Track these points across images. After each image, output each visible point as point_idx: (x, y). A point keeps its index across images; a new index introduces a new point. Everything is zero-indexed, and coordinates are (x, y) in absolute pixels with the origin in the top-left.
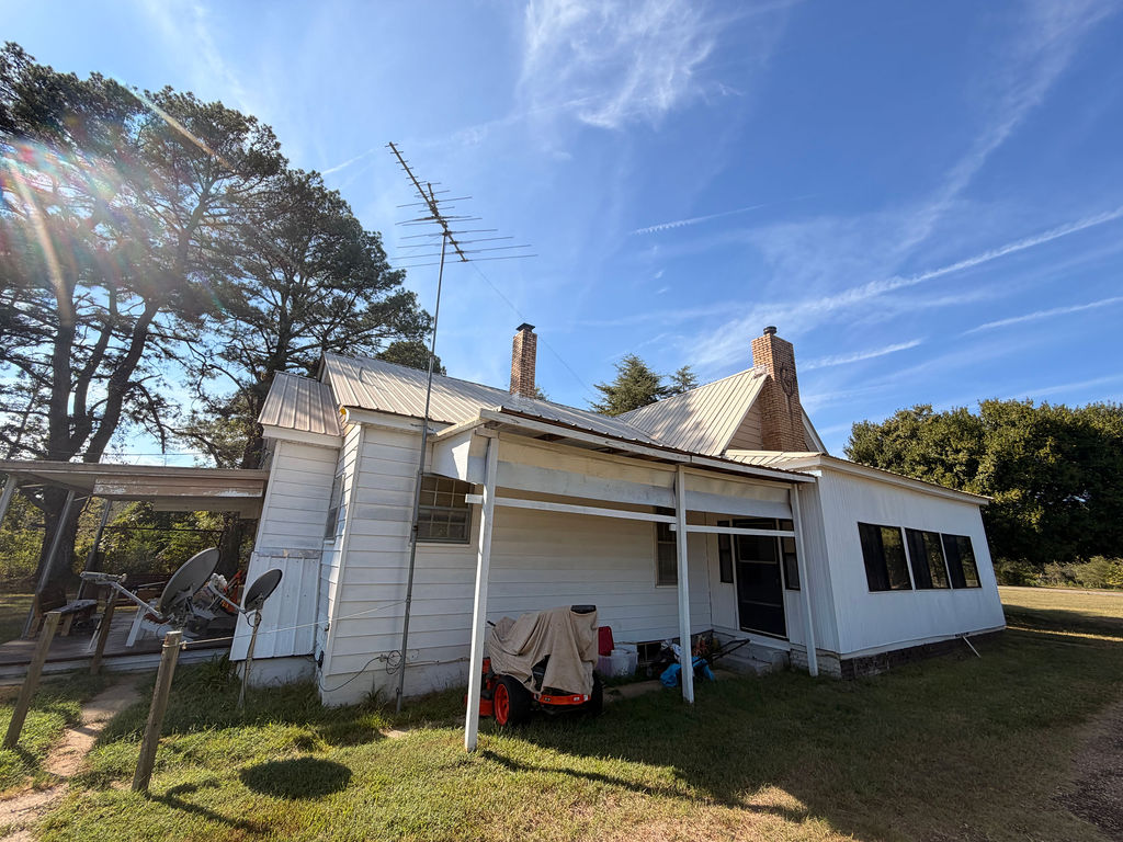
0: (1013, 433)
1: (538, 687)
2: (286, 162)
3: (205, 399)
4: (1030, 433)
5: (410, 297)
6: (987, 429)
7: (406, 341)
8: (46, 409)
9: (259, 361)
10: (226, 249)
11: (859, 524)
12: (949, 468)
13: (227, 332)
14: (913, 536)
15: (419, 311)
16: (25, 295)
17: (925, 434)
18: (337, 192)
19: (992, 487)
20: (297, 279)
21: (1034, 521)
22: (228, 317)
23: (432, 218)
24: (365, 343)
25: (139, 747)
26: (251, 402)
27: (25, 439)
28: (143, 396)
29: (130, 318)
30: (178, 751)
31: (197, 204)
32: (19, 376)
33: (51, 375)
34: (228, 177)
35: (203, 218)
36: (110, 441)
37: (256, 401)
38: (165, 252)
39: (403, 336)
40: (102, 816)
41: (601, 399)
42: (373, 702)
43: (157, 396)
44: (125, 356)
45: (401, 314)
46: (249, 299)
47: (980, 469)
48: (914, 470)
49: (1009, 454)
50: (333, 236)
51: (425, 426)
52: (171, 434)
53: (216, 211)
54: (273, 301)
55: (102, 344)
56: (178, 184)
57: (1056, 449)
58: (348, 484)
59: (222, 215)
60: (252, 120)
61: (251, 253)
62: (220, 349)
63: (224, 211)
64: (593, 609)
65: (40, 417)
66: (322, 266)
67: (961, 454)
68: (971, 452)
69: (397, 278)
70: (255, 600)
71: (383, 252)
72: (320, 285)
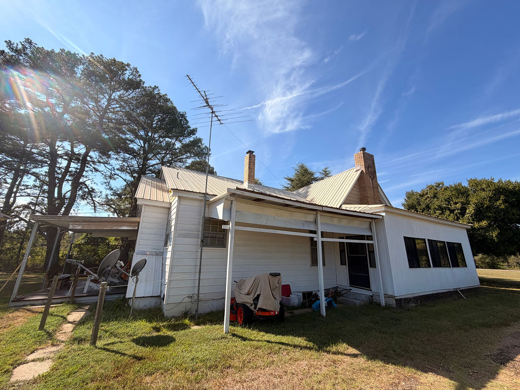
0: (483, 194)
1: (255, 308)
2: (144, 83)
3: (112, 189)
4: (492, 194)
5: (200, 140)
6: (471, 192)
7: (198, 160)
8: (46, 195)
9: (134, 171)
10: (119, 122)
11: (405, 237)
12: (452, 211)
13: (120, 159)
14: (432, 243)
15: (204, 146)
16: (36, 146)
17: (441, 196)
18: (166, 94)
19: (473, 220)
20: (150, 134)
21: (494, 235)
22: (120, 152)
23: (206, 106)
24: (180, 162)
25: (91, 331)
26: (131, 190)
27: (37, 208)
28: (86, 188)
29: (79, 154)
30: (107, 332)
31: (106, 103)
32: (34, 181)
33: (47, 180)
34: (119, 91)
35: (109, 109)
36: (73, 208)
37: (133, 189)
38: (93, 125)
39: (197, 158)
40: (79, 354)
41: (287, 184)
42: (185, 315)
43: (91, 188)
44: (78, 171)
45: (196, 148)
46: (130, 144)
47: (467, 211)
48: (435, 213)
49: (481, 204)
50: (165, 114)
51: (205, 197)
52: (98, 205)
53: (114, 106)
54: (139, 144)
55: (68, 166)
56: (98, 95)
57: (505, 201)
58: (173, 223)
59: (117, 107)
60: (128, 65)
61: (129, 124)
62: (118, 167)
63: (117, 106)
64: (279, 274)
65: (44, 198)
66: (160, 128)
67: (458, 205)
68: (463, 203)
69: (193, 132)
70: (136, 273)
71: (187, 120)
72: (160, 137)
